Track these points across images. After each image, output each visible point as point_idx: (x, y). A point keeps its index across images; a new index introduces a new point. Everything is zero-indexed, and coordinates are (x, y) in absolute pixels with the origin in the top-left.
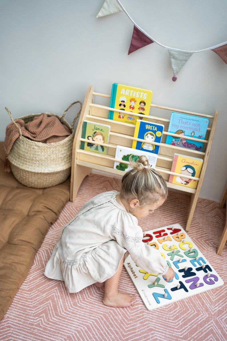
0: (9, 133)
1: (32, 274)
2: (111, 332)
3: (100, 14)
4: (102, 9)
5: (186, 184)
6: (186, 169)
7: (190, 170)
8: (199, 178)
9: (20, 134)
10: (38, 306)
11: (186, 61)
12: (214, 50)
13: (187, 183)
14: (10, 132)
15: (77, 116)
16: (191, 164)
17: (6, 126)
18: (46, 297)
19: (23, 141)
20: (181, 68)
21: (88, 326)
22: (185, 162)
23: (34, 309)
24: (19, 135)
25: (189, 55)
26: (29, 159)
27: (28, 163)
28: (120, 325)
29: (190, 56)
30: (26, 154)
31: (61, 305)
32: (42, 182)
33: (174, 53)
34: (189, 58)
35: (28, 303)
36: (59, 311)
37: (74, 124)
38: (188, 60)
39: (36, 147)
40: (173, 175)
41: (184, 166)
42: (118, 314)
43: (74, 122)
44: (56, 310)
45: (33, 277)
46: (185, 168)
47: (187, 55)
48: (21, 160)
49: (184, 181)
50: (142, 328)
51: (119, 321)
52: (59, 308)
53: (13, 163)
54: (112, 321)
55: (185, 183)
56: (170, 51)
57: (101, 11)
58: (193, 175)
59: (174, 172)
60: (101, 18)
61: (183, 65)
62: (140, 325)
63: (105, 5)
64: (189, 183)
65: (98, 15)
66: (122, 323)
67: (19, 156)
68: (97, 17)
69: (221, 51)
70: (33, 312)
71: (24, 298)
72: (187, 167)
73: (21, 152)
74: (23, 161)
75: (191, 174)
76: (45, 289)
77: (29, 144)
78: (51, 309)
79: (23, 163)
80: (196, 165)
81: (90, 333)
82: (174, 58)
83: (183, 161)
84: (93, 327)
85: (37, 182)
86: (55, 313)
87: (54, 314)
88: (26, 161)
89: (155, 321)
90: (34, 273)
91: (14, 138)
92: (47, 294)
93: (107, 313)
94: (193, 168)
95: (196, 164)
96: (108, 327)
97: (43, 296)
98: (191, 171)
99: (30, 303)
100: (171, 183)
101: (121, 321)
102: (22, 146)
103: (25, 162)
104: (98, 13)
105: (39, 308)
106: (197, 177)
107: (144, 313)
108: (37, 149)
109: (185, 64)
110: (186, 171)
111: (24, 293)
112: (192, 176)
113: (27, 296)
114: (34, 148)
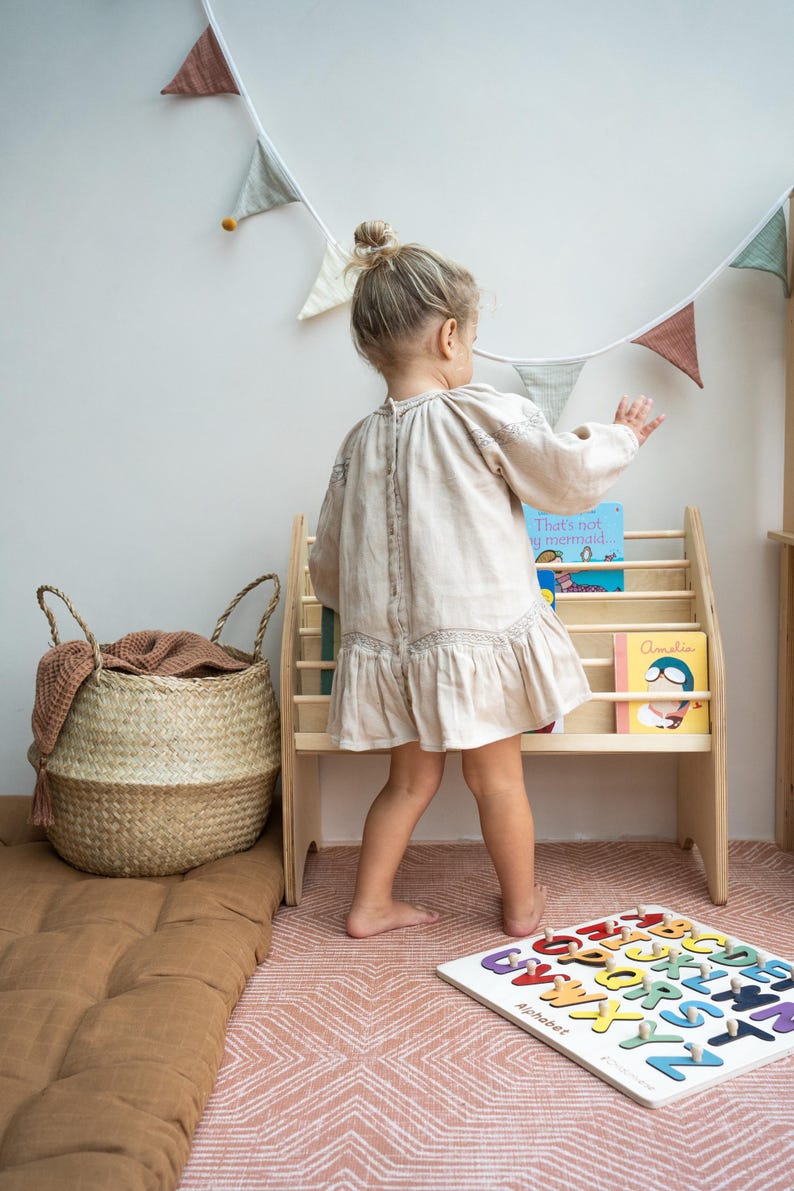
0: (51, 675)
1: (239, 1083)
2: (638, 1162)
3: (309, 310)
4: (313, 296)
5: (672, 727)
6: (662, 672)
7: (673, 673)
8: (709, 690)
9: (95, 661)
10: (309, 1155)
11: (570, 384)
12: (640, 341)
13: (675, 722)
14: (54, 672)
15: (269, 609)
16: (672, 651)
17: (39, 660)
18: (327, 1127)
19: (108, 686)
20: (562, 408)
21: (540, 1166)
22: (651, 650)
23: (298, 1166)
24: (92, 665)
25: (575, 367)
26: (133, 744)
27: (130, 760)
28: (658, 1139)
29: (580, 369)
30: (124, 727)
31: (401, 1135)
32: (179, 836)
33: (533, 370)
34: (578, 376)
35: (262, 1155)
36: (403, 1152)
37: (262, 636)
38: (576, 380)
39: (157, 696)
40: (625, 703)
41: (653, 665)
42: (630, 1113)
43: (261, 629)
44: (385, 1148)
45: (247, 1090)
46: (656, 671)
47: (569, 369)
48: (104, 754)
49: (665, 716)
50: (747, 1130)
51: (650, 1130)
52: (399, 1144)
53: (73, 775)
54: (623, 1133)
55: (671, 722)
56: (522, 368)
57: (309, 302)
58: (688, 685)
59: (625, 689)
60: (311, 321)
61: (564, 399)
62: (731, 1125)
63: (320, 283)
64: (681, 719)
65: (303, 311)
66: (664, 1132)
67: (95, 743)
68: (300, 317)
69: (658, 338)
70: (301, 1173)
71: (242, 1145)
72: (663, 664)
73: (104, 726)
74: (111, 758)
75: (681, 686)
76: (311, 1107)
77: (131, 691)
78: (368, 1150)
79: (111, 765)
80: (689, 650)
81: (560, 1181)
82: (536, 384)
83: (646, 648)
84: (561, 1164)
85: (164, 838)
86: (391, 1159)
87: (388, 1162)
88: (122, 754)
89: (776, 1106)
90: (243, 1078)
91: (77, 677)
92: (327, 1119)
93: (590, 1119)
94: (680, 665)
95: (686, 647)
96: (620, 1152)
97: (315, 1127)
98: (678, 676)
99: (275, 1154)
100: (626, 731)
101: (653, 1128)
102: (105, 703)
103: (120, 759)
104: (302, 307)
105: (315, 1160)
106: (704, 690)
107: (724, 1096)
108: (161, 701)
109: (569, 393)
110: (662, 680)
111: (233, 1133)
112: (685, 689)
113: (251, 1138)
114: (151, 700)
